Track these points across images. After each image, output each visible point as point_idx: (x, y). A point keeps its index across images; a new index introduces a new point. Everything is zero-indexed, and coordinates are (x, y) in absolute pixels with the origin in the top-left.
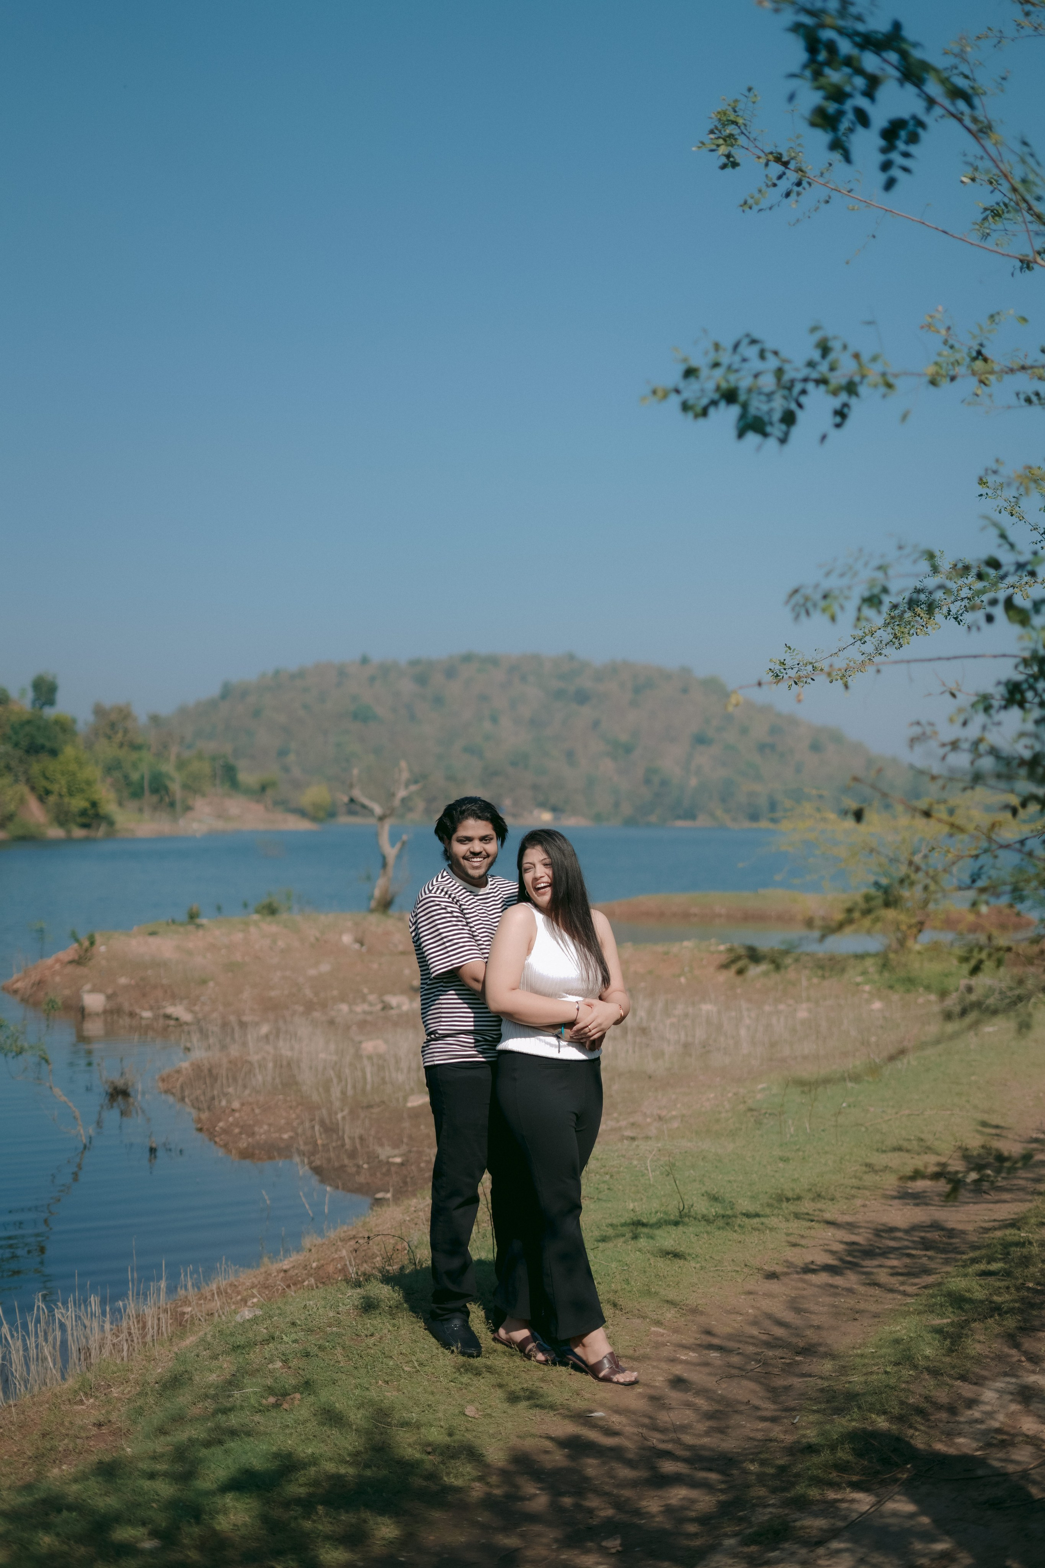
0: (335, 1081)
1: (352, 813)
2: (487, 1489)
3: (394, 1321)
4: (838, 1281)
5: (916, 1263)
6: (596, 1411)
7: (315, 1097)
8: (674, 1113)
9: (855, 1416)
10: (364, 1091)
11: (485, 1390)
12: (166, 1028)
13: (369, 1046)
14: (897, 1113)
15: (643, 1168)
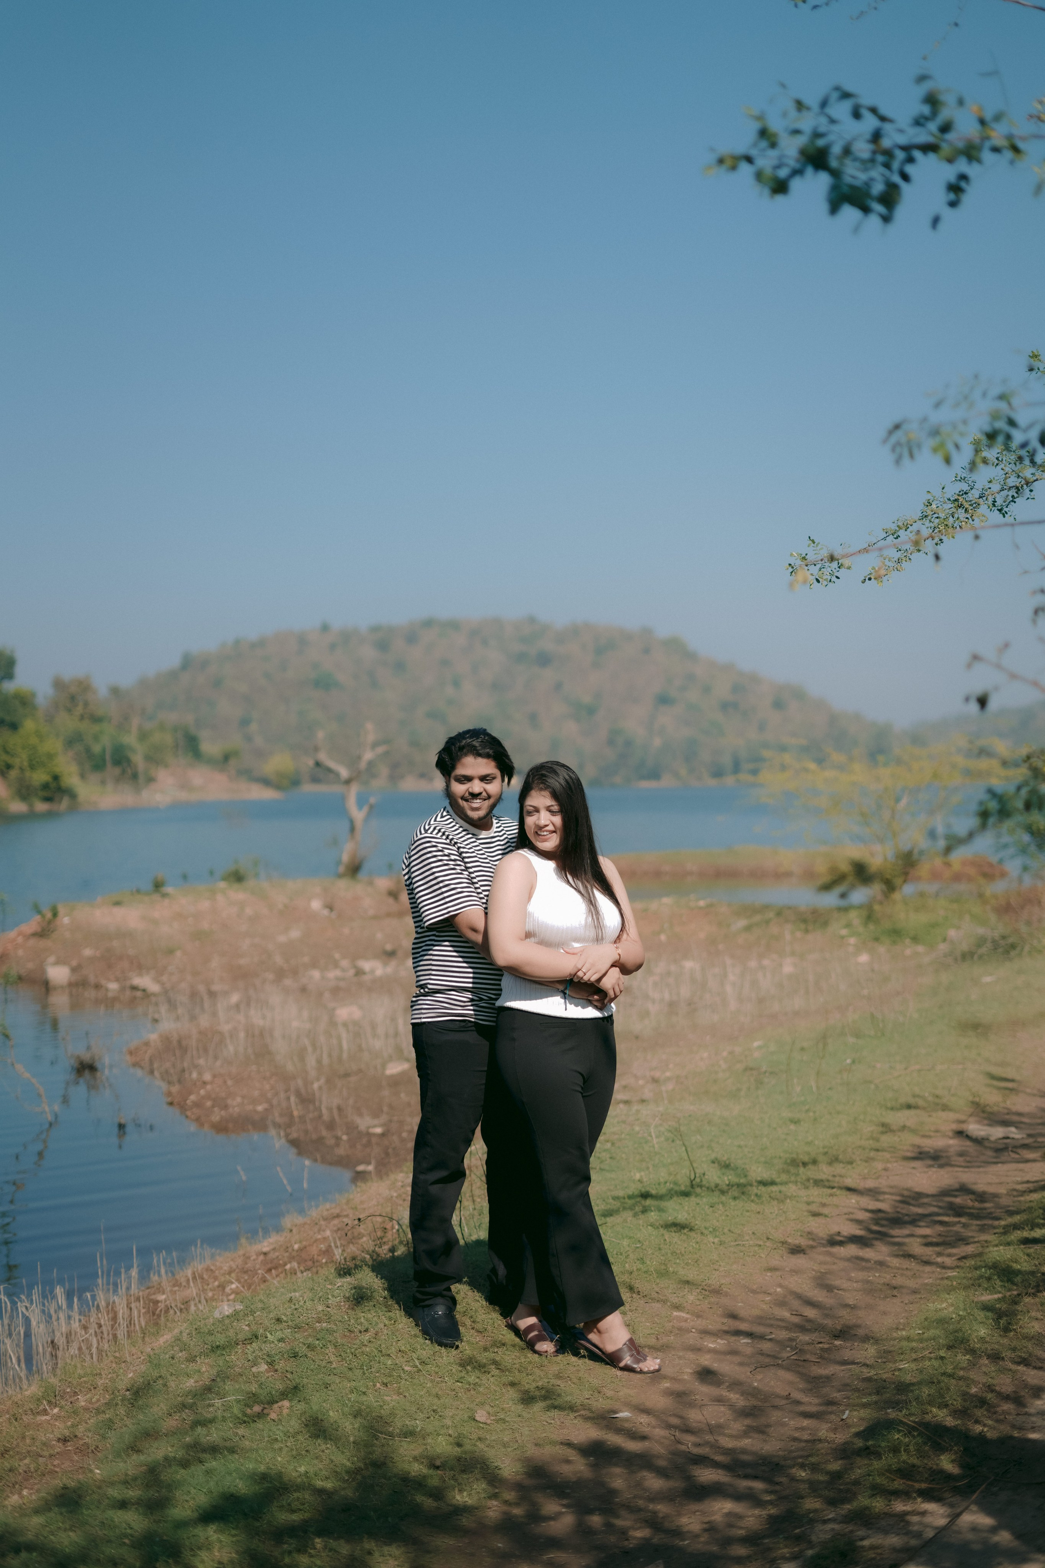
0: (310, 1049)
1: (315, 780)
2: (505, 1508)
3: (390, 1314)
4: (867, 1253)
5: (951, 1231)
6: (621, 1411)
7: (290, 1067)
8: (668, 1074)
9: (913, 1410)
10: (340, 1059)
11: (495, 1391)
12: (133, 999)
13: (345, 1012)
14: (906, 1069)
15: (646, 1135)
